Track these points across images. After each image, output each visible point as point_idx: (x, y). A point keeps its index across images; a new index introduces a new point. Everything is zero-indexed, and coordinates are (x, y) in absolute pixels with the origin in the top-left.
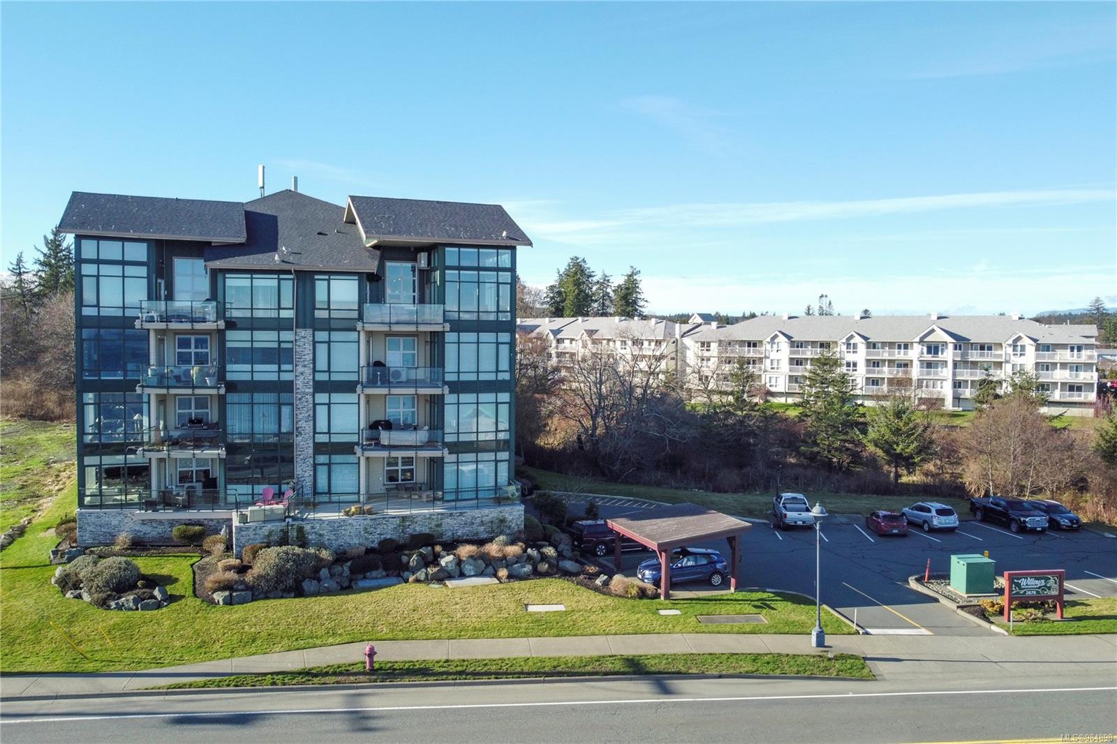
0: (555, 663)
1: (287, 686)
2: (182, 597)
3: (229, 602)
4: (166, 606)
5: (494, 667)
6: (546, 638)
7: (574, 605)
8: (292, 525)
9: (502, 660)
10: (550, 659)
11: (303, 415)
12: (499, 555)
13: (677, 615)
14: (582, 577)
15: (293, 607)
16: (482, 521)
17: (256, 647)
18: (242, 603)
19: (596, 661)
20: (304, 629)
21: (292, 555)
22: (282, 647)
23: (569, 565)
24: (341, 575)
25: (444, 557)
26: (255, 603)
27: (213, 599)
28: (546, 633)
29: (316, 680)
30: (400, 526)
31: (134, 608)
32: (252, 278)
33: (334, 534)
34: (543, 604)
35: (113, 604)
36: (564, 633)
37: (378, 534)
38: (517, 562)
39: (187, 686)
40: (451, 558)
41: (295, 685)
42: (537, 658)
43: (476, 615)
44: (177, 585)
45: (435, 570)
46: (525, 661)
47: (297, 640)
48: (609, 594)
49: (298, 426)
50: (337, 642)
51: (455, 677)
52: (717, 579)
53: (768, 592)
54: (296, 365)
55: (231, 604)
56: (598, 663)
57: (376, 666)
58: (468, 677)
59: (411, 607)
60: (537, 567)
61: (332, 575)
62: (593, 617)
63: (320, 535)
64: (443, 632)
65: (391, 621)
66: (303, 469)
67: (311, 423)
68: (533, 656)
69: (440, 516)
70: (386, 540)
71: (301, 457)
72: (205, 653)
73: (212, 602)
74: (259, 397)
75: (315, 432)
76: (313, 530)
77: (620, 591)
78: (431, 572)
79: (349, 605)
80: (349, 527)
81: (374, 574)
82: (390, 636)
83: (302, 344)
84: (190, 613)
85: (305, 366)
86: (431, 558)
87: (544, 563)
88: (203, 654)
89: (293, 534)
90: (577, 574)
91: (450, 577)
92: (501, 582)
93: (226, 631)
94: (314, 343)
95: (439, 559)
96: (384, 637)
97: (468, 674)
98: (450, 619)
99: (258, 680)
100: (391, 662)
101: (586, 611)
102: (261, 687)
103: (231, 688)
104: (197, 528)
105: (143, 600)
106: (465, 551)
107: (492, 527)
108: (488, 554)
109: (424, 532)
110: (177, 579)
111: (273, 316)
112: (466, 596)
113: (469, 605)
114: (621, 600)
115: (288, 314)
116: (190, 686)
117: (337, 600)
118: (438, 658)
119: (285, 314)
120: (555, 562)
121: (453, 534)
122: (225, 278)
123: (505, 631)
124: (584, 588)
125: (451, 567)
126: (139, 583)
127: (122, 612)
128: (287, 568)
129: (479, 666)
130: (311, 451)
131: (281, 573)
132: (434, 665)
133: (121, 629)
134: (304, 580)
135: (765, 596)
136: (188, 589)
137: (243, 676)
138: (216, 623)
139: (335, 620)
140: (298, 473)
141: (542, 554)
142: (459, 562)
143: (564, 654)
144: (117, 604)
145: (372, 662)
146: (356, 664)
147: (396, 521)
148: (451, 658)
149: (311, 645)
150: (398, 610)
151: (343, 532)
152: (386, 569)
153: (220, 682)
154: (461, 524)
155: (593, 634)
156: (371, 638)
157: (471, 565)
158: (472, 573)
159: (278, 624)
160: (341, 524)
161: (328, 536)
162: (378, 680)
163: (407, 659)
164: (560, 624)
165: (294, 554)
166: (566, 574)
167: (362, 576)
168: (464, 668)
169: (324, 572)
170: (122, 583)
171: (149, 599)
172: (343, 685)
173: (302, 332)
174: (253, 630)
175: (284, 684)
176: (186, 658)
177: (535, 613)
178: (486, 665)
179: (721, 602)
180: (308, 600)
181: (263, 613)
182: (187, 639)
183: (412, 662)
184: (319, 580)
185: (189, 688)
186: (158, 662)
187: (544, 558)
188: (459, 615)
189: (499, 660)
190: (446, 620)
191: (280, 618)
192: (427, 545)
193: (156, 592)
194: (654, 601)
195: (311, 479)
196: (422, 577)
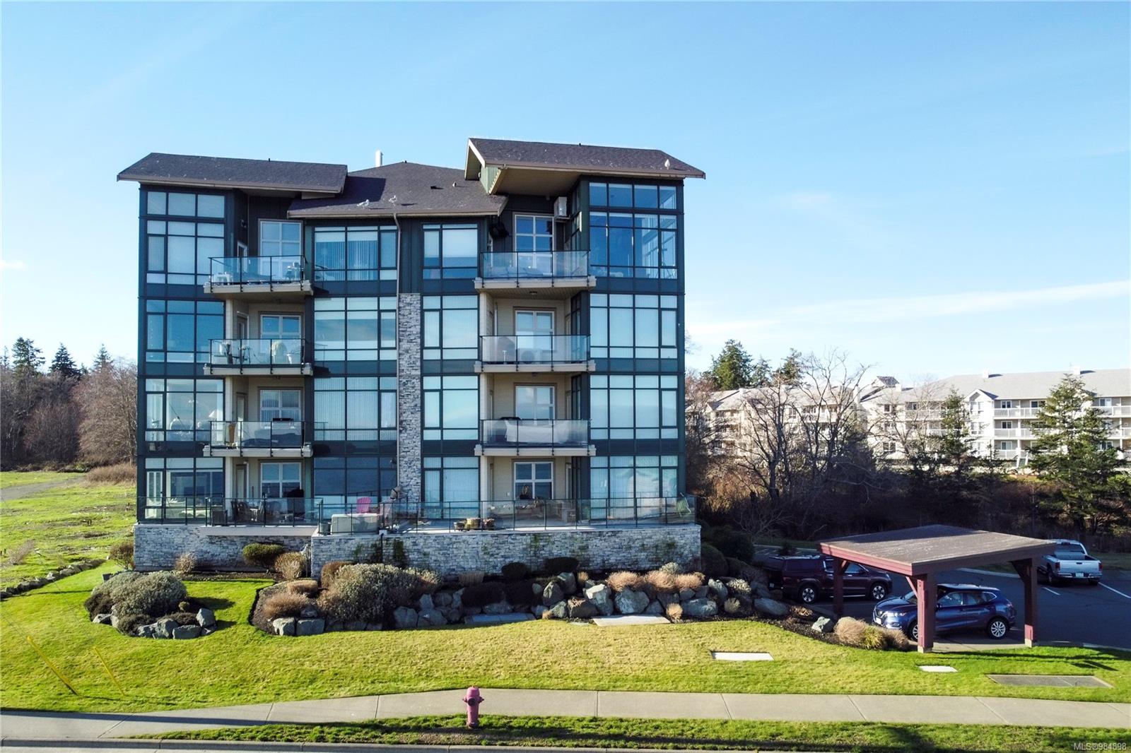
0: (773, 730)
1: (340, 744)
2: (232, 624)
3: (292, 631)
4: (209, 634)
5: (671, 731)
6: (749, 695)
7: (786, 655)
8: (388, 539)
9: (685, 722)
10: (762, 723)
11: (408, 405)
12: (669, 586)
13: (952, 672)
14: (790, 620)
15: (377, 641)
16: (643, 545)
17: (314, 689)
18: (309, 635)
19: (842, 730)
20: (386, 669)
21: (382, 573)
22: (349, 690)
23: (769, 604)
24: (449, 605)
25: (591, 586)
26: (327, 636)
27: (272, 628)
28: (749, 688)
29: (386, 737)
30: (531, 546)
31: (167, 635)
32: (346, 232)
33: (444, 554)
34: (738, 652)
35: (141, 629)
36: (778, 689)
37: (502, 556)
38: (694, 598)
39: (193, 737)
40: (601, 587)
41: (353, 742)
42: (740, 721)
43: (638, 661)
44: (231, 610)
45: (579, 602)
46: (722, 724)
47: (373, 682)
48: (836, 642)
49: (402, 418)
50: (431, 687)
51: (607, 743)
52: (999, 628)
53: (1086, 648)
54: (400, 341)
55: (295, 635)
56: (845, 733)
57: (483, 721)
58: (629, 744)
59: (543, 646)
60: (723, 606)
61: (436, 605)
62: (819, 670)
63: (425, 554)
64: (589, 680)
65: (513, 663)
66: (407, 476)
67: (418, 415)
68: (734, 718)
69: (585, 535)
70: (512, 565)
71: (406, 459)
72: (239, 695)
73: (270, 632)
74: (354, 383)
75: (423, 428)
76: (416, 547)
77: (852, 638)
78: (572, 606)
79: (455, 642)
80: (463, 545)
81: (495, 607)
82: (510, 682)
83: (406, 313)
84: (236, 644)
85: (411, 341)
86: (573, 588)
87: (733, 599)
88: (236, 695)
89: (389, 551)
90: (782, 617)
91: (600, 614)
92: (672, 623)
93: (277, 667)
94: (423, 311)
95: (584, 590)
96: (502, 684)
97: (628, 739)
98: (600, 665)
99: (299, 733)
100: (506, 717)
101: (805, 662)
102: (301, 744)
103: (257, 742)
104: (273, 547)
105: (180, 625)
106: (620, 579)
107: (656, 554)
108: (653, 585)
109: (563, 555)
110: (234, 603)
111: (372, 279)
112: (623, 636)
113: (628, 648)
114: (856, 650)
115: (390, 275)
116: (197, 735)
117: (439, 635)
118: (580, 715)
119: (387, 275)
120: (748, 600)
121: (604, 561)
122: (314, 232)
123: (684, 683)
124: (795, 635)
125: (601, 600)
126: (181, 605)
127: (151, 640)
128: (374, 589)
129: (646, 729)
130: (418, 452)
131: (365, 595)
132: (573, 724)
133: (139, 660)
134: (396, 609)
135: (1085, 652)
136: (242, 616)
137: (279, 726)
138: (268, 656)
139: (432, 659)
140: (402, 480)
141: (729, 589)
142: (612, 594)
143: (784, 719)
144: (146, 629)
145: (475, 715)
146: (453, 717)
147: (525, 540)
148: (600, 715)
149: (391, 690)
150: (524, 650)
151: (455, 552)
152: (511, 602)
153: (242, 732)
154: (614, 548)
155: (826, 692)
156: (482, 684)
157: (628, 598)
158: (631, 610)
159: (352, 662)
160: (453, 541)
161: (435, 556)
162: (483, 742)
163: (532, 714)
164: (768, 677)
165: (385, 573)
166: (766, 616)
167: (478, 610)
168: (623, 730)
169: (426, 600)
170: (160, 605)
171: (188, 624)
172: (426, 746)
173: (407, 298)
174: (315, 667)
175: (336, 741)
176: (211, 700)
177: (727, 663)
178: (657, 728)
179: (1017, 658)
180: (400, 633)
181: (334, 646)
182: (220, 675)
183: (539, 718)
184: (418, 609)
185: (196, 739)
186: (169, 703)
187: (733, 593)
188: (613, 660)
189: (679, 721)
190: (594, 666)
191: (355, 654)
192: (567, 571)
193: (199, 617)
194: (909, 653)
195: (418, 488)
196: (561, 613)
